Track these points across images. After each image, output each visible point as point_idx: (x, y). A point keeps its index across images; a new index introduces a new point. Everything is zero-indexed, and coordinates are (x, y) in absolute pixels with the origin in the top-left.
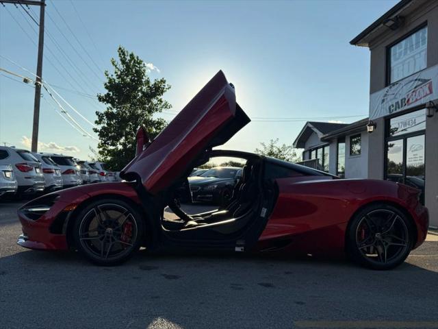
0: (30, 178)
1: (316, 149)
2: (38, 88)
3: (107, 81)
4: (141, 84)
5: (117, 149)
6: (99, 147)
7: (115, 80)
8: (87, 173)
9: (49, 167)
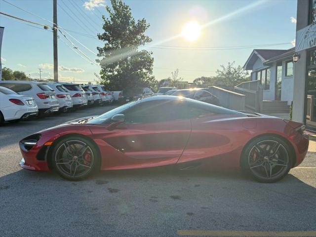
0: (47, 103)
1: (261, 71)
2: (55, 32)
3: (104, 23)
4: (128, 25)
5: (114, 74)
6: (101, 74)
7: (110, 22)
8: (91, 95)
9: (61, 93)
